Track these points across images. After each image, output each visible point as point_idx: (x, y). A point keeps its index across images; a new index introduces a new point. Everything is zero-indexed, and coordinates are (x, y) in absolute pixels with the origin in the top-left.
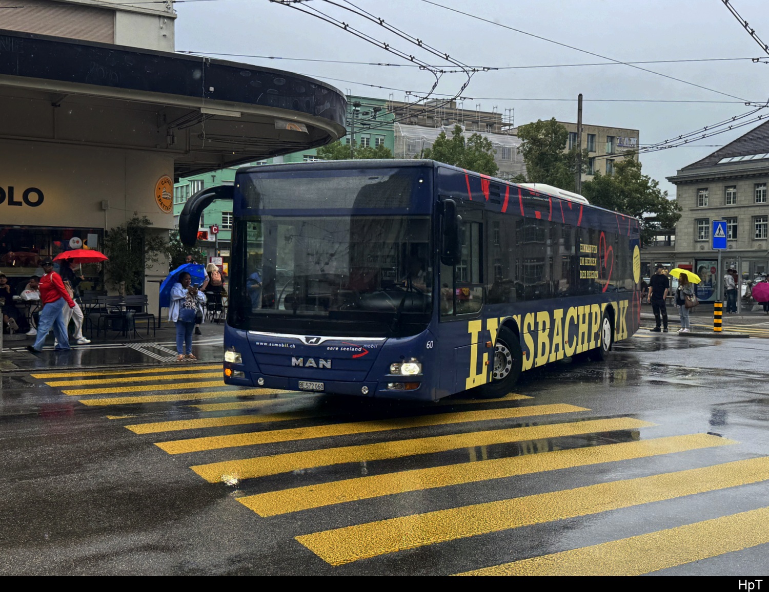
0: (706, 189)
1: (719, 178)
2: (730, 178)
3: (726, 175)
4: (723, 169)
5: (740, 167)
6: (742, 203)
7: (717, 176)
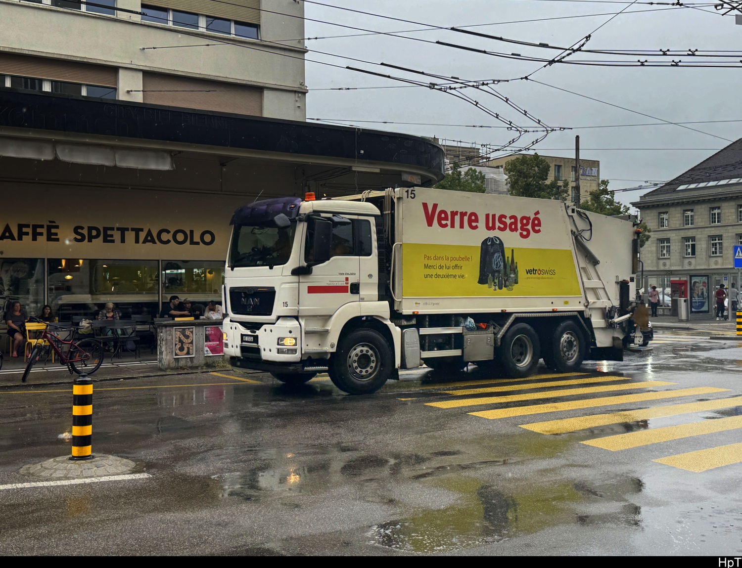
0: (667, 213)
1: (678, 203)
2: (688, 203)
3: (684, 200)
4: (681, 195)
5: (696, 193)
6: (699, 224)
7: (676, 201)
